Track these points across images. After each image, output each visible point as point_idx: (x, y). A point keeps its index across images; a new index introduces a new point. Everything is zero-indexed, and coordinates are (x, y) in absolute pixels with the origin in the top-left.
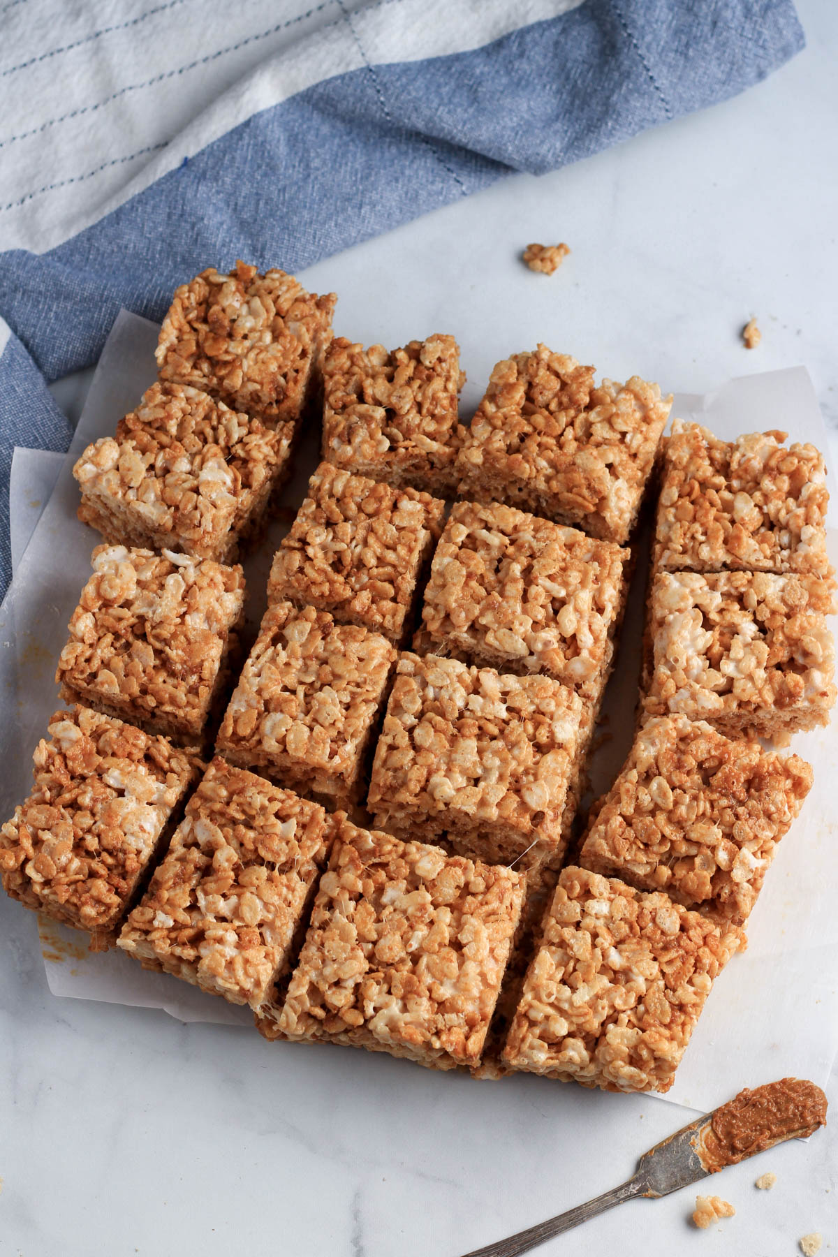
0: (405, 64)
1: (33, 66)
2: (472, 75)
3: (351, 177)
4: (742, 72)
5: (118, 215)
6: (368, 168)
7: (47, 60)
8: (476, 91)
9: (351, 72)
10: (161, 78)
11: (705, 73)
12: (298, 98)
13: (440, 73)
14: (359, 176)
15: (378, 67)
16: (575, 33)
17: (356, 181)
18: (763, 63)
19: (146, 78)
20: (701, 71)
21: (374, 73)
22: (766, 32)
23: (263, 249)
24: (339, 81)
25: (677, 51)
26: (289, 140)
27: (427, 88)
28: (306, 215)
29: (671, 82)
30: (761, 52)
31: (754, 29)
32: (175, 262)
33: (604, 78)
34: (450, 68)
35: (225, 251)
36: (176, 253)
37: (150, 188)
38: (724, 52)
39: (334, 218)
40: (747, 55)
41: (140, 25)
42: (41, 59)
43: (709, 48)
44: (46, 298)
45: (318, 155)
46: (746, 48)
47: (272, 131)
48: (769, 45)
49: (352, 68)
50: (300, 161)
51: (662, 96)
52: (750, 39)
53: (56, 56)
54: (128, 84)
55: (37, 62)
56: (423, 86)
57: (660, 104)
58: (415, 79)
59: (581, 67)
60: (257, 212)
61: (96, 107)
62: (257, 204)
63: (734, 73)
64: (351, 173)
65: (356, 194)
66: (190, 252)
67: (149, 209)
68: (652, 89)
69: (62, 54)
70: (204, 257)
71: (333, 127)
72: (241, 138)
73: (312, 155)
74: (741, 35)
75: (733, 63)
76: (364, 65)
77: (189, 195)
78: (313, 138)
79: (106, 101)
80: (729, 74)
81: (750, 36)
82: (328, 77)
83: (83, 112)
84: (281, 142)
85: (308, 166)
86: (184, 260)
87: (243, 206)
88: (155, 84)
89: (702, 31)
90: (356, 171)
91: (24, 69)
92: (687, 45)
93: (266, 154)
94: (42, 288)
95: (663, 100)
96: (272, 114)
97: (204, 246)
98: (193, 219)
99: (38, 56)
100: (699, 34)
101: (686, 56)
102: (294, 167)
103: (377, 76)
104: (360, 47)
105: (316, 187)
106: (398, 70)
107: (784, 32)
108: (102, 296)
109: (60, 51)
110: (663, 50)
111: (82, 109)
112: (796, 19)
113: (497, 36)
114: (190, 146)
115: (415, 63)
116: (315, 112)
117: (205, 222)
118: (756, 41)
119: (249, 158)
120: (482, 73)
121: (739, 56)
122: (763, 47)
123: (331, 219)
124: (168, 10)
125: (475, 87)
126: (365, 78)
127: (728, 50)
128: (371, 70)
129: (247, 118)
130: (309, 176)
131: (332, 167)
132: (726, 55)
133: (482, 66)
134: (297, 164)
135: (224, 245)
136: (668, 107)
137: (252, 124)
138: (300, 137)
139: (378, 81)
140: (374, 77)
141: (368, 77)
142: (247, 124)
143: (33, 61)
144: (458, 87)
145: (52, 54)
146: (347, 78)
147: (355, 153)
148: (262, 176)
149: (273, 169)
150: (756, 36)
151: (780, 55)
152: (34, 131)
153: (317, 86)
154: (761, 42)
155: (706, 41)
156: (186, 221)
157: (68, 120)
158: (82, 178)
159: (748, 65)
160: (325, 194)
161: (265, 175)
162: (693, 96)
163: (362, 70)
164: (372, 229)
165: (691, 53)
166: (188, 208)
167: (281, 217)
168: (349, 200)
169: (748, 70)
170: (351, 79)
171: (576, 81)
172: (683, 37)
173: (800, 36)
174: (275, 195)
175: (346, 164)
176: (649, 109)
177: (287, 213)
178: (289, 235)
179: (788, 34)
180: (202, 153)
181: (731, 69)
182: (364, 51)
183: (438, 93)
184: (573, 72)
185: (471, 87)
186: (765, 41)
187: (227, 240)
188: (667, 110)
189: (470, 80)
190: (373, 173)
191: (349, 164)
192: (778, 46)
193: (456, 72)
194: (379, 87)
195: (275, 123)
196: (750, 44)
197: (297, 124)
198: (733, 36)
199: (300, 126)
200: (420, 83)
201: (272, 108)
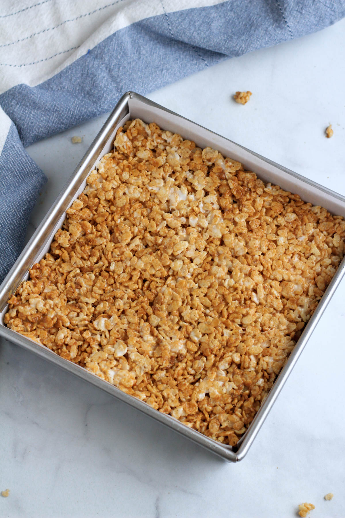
0: (181, 12)
2: (209, 18)
3: (158, 59)
4: (324, 21)
6: (165, 55)
8: (210, 25)
9: (158, 16)
10: (81, 17)
11: (309, 21)
12: (135, 24)
13: (196, 16)
14: (161, 58)
15: (169, 14)
17: (160, 60)
18: (333, 18)
19: (75, 17)
20: (307, 20)
21: (168, 17)
22: (335, 4)
23: (122, 88)
24: (153, 19)
25: (297, 11)
26: (132, 42)
27: (190, 23)
28: (139, 74)
29: (294, 24)
30: (333, 13)
31: (331, 3)
32: (84, 94)
33: (266, 21)
34: (200, 14)
35: (106, 89)
36: (85, 90)
37: (74, 63)
38: (318, 12)
39: (151, 75)
40: (327, 14)
42: (31, 8)
43: (311, 11)
44: (29, 108)
45: (144, 49)
46: (327, 11)
47: (125, 38)
48: (336, 10)
49: (158, 14)
50: (137, 51)
51: (290, 30)
52: (329, 7)
53: (37, 6)
54: (67, 19)
55: (29, 9)
56: (188, 22)
57: (289, 33)
58: (185, 19)
59: (256, 16)
60: (119, 72)
61: (53, 28)
62: (119, 69)
63: (321, 21)
64: (158, 56)
65: (160, 65)
66: (91, 90)
67: (74, 72)
68: (286, 26)
69: (39, 6)
70: (96, 92)
71: (150, 36)
72: (112, 41)
73: (142, 49)
74: (325, 5)
75: (320, 17)
76: (163, 13)
77: (91, 65)
78: (142, 42)
79: (58, 26)
80: (318, 22)
81: (329, 6)
82: (148, 17)
83: (48, 30)
84: (129, 43)
85: (140, 53)
86: (88, 93)
87: (113, 70)
88: (79, 19)
89: (308, 3)
90: (160, 55)
91: (23, 12)
92: (302, 9)
93: (123, 48)
94: (28, 104)
95: (290, 31)
96: (125, 31)
97: (96, 87)
98: (92, 76)
99: (30, 6)
100: (307, 4)
101: (301, 13)
102: (134, 54)
103: (169, 18)
104: (162, 4)
105: (143, 62)
106: (178, 15)
108: (54, 109)
109: (39, 4)
110: (291, 11)
111: (48, 29)
114: (90, 45)
115: (186, 10)
116: (143, 31)
117: (97, 77)
118: (331, 8)
119: (115, 49)
120: (214, 17)
121: (323, 14)
122: (334, 11)
123: (149, 76)
125: (210, 23)
126: (163, 18)
127: (319, 12)
128: (166, 15)
129: (114, 32)
130: (140, 57)
131: (150, 54)
132: (318, 14)
133: (214, 13)
134: (135, 53)
135: (105, 87)
136: (292, 34)
137: (116, 35)
138: (137, 41)
139: (169, 20)
140: (167, 18)
141: (165, 18)
142: (114, 34)
143: (27, 8)
144: (203, 22)
145: (35, 5)
146: (156, 18)
147: (160, 48)
148: (121, 57)
149: (125, 54)
151: (340, 15)
152: (27, 38)
153: (143, 20)
154: (333, 9)
155: (310, 7)
156: (89, 77)
157: (41, 33)
158: (46, 59)
159: (327, 18)
160: (147, 65)
161: (122, 56)
162: (303, 30)
163: (163, 15)
164: (167, 80)
165: (303, 12)
166: (90, 71)
167: (129, 75)
168: (157, 68)
169: (327, 20)
170: (158, 18)
171: (253, 21)
172: (300, 5)
174: (126, 65)
175: (156, 53)
176: (284, 35)
177: (132, 73)
178: (132, 83)
180: (96, 47)
181: (320, 20)
182: (164, 6)
183: (194, 25)
184: (252, 18)
185: (209, 23)
186: (335, 8)
187: (106, 84)
188: (291, 36)
189: (208, 20)
190: (167, 57)
191: (157, 53)
192: (340, 11)
193: (203, 16)
194: (169, 23)
195: (126, 35)
196: (328, 10)
197: (135, 35)
198: (321, 5)
199: (137, 36)
200: (187, 21)
201: (124, 28)
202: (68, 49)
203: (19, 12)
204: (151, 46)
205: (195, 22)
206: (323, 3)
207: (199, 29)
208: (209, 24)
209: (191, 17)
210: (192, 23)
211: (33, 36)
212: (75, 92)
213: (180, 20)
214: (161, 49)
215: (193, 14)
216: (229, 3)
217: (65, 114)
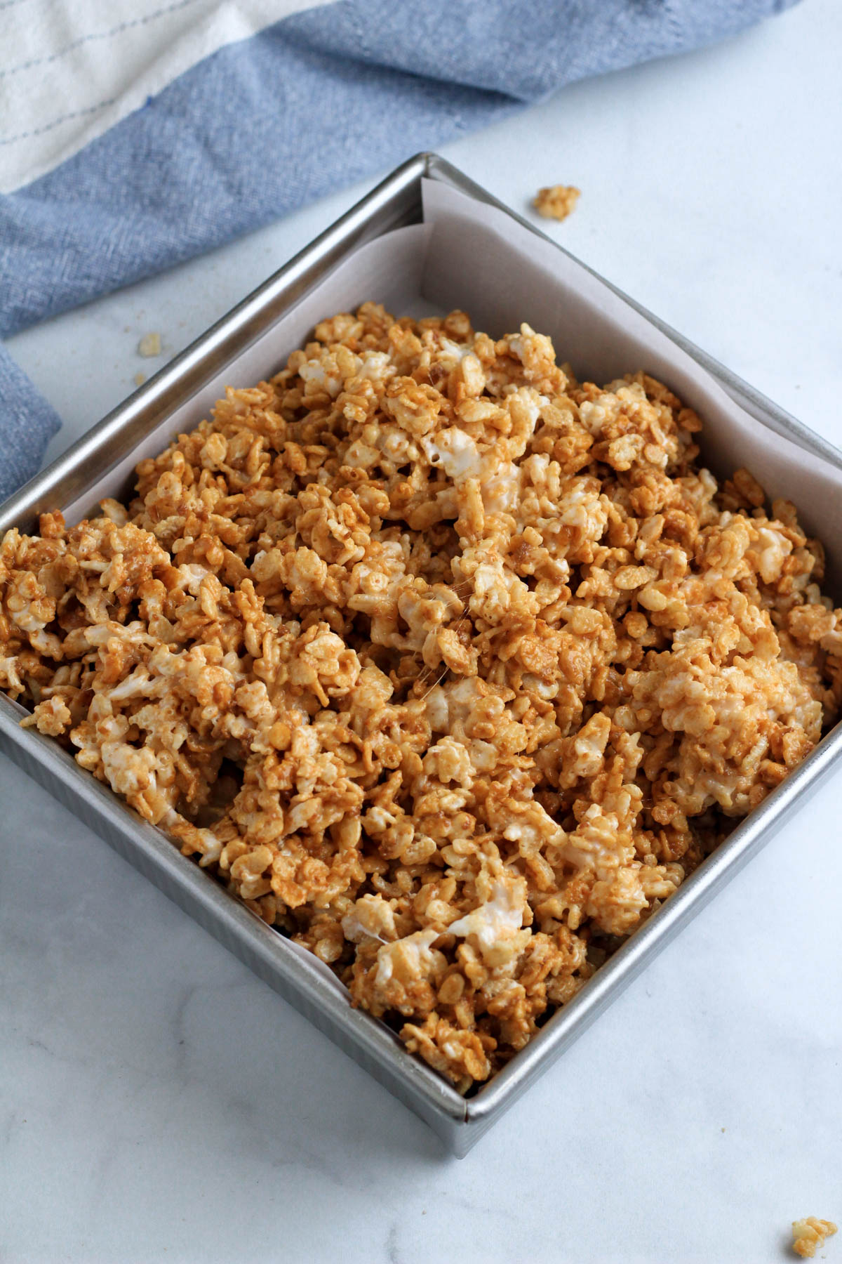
2: (461, 7)
3: (332, 111)
5: (76, 161)
6: (351, 102)
8: (464, 20)
12: (268, 32)
14: (341, 108)
17: (338, 114)
23: (241, 184)
24: (313, 15)
26: (261, 75)
27: (410, 19)
28: (285, 149)
32: (143, 205)
35: (198, 188)
36: (143, 195)
37: (112, 130)
39: (316, 149)
45: (294, 89)
47: (242, 65)
50: (275, 95)
51: (674, 19)
56: (406, 16)
57: (671, 27)
58: (396, 10)
60: (230, 146)
62: (231, 138)
64: (332, 106)
65: (339, 127)
66: (158, 193)
67: (111, 151)
68: (662, 10)
70: (174, 196)
72: (208, 70)
73: (288, 88)
77: (155, 132)
78: (288, 73)
79: (63, 51)
83: (37, 63)
84: (253, 76)
85: (283, 100)
86: (152, 202)
87: (215, 140)
90: (338, 104)
93: (238, 87)
95: (674, 24)
96: (241, 48)
98: (160, 158)
102: (269, 100)
103: (355, 9)
105: (294, 120)
106: (378, 2)
111: (36, 60)
114: (153, 86)
116: (288, 46)
119: (219, 90)
120: (472, 5)
123: (312, 152)
125: (462, 17)
129: (214, 50)
130: (285, 109)
131: (311, 100)
134: (271, 98)
137: (220, 56)
138: (273, 72)
139: (355, 14)
140: (351, 10)
141: (344, 10)
142: (214, 56)
144: (445, 15)
148: (234, 109)
149: (245, 101)
153: (288, 20)
156: (153, 161)
160: (304, 129)
161: (238, 108)
166: (154, 147)
167: (259, 151)
168: (331, 133)
174: (250, 128)
175: (326, 97)
176: (659, 33)
177: (265, 147)
178: (268, 170)
180: (167, 89)
183: (422, 25)
185: (459, 16)
190: (356, 106)
191: (329, 97)
194: (356, 21)
195: (245, 57)
197: (268, 59)
199: (272, 60)
204: (312, 82)
205: (424, 15)
207: (435, 31)
208: (461, 20)
210: (417, 18)
212: (118, 202)
213: (384, 12)
217: (93, 252)
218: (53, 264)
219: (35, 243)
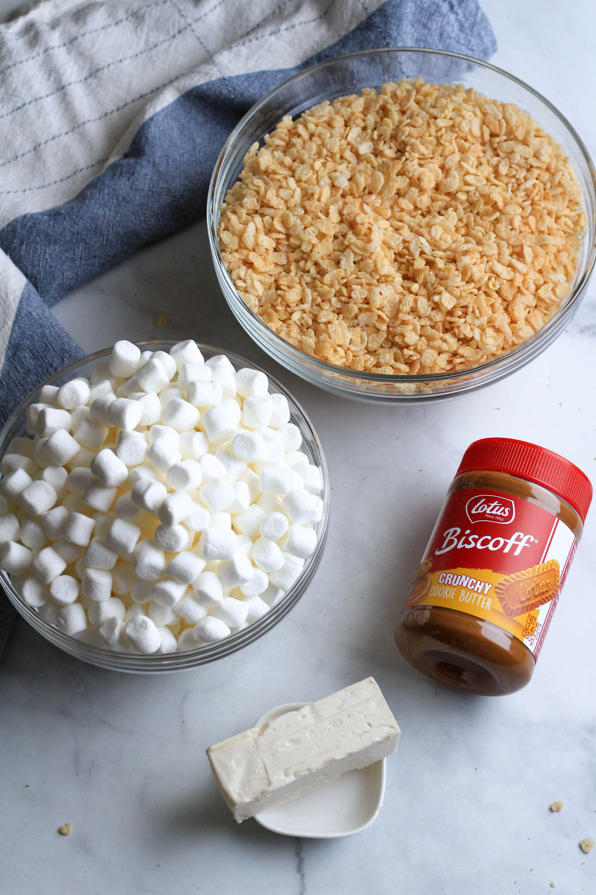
0: (247, 75)
1: (25, 108)
7: (33, 103)
9: (213, 81)
10: (106, 115)
12: (182, 99)
13: (269, 78)
15: (230, 78)
16: (350, 46)
21: (227, 81)
22: (472, 40)
24: (206, 87)
26: (179, 128)
30: (471, 53)
31: (466, 38)
34: (276, 76)
41: (89, 80)
42: (29, 103)
46: (462, 51)
47: (168, 123)
48: (475, 48)
49: (213, 79)
50: (189, 140)
52: (464, 45)
53: (39, 101)
54: (86, 119)
55: (27, 106)
58: (253, 83)
60: (168, 166)
61: (67, 133)
62: (168, 162)
69: (43, 100)
74: (458, 42)
76: (220, 76)
78: (194, 126)
79: (73, 129)
81: (463, 42)
82: (199, 84)
83: (59, 136)
84: (175, 129)
85: (194, 142)
87: (159, 163)
89: (433, 40)
91: (19, 111)
93: (167, 136)
96: (166, 112)
99: (28, 102)
100: (431, 42)
102: (185, 143)
103: (229, 83)
104: (219, 69)
106: (242, 79)
107: (485, 40)
109: (41, 98)
111: (58, 134)
112: (491, 31)
113: (305, 60)
115: (254, 73)
116: (193, 108)
118: (467, 46)
119: (157, 136)
122: (472, 50)
124: (106, 70)
126: (221, 84)
128: (225, 79)
129: (151, 116)
130: (195, 148)
134: (187, 141)
137: (155, 119)
138: (186, 125)
139: (229, 85)
140: (227, 83)
141: (223, 83)
142: (152, 119)
143: (24, 105)
145: (36, 100)
146: (210, 85)
149: (173, 143)
150: (467, 43)
151: (483, 55)
152: (30, 151)
153: (192, 90)
154: (470, 47)
157: (50, 143)
158: (62, 180)
161: (170, 145)
163: (220, 79)
169: (463, 64)
170: (213, 85)
172: (421, 42)
173: (494, 43)
179: (487, 41)
182: (221, 70)
186: (473, 45)
192: (481, 49)
193: (280, 78)
194: (230, 89)
195: (169, 118)
196: (464, 48)
197: (182, 117)
198: (453, 43)
199: (185, 118)
200: (257, 84)
201: (165, 108)
202: (93, 163)
203: (13, 111)
204: (208, 131)
205: (269, 86)
206: (455, 39)
209: (262, 80)
210: (264, 87)
211: (37, 147)
213: (246, 84)
214: (224, 134)
215: (264, 76)
216: (314, 58)
217: (95, 243)
218: (74, 253)
219: (62, 243)
